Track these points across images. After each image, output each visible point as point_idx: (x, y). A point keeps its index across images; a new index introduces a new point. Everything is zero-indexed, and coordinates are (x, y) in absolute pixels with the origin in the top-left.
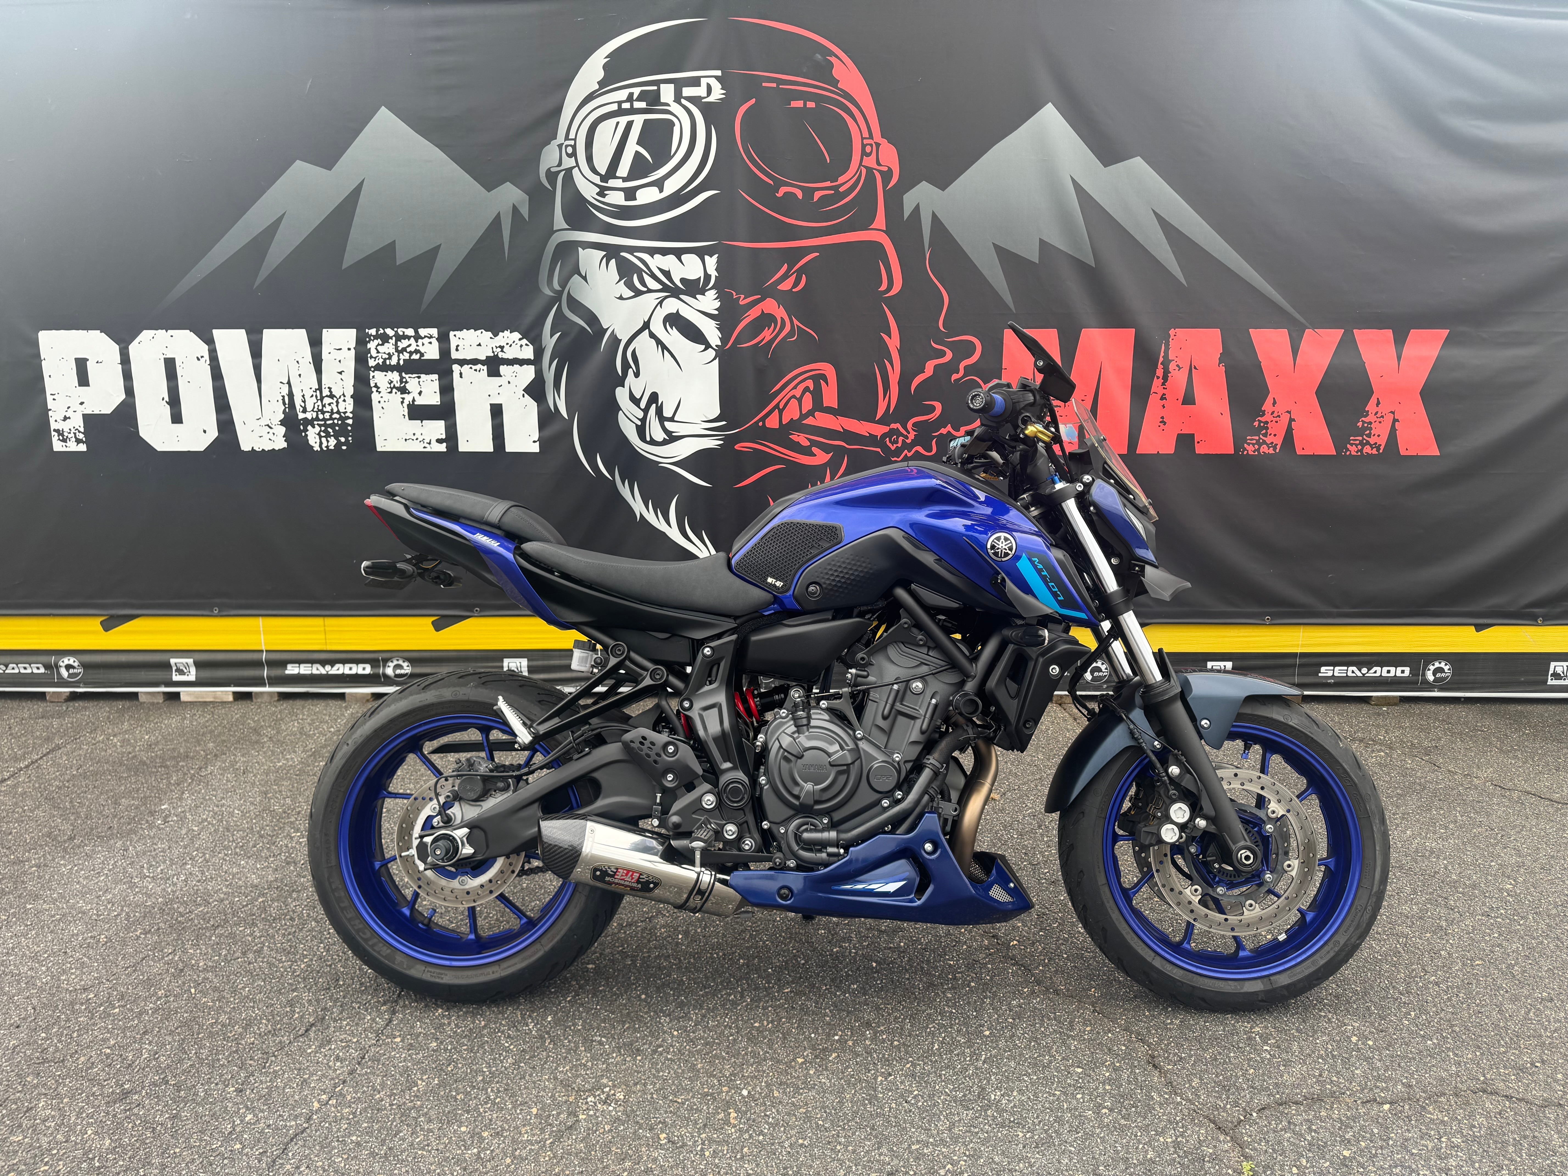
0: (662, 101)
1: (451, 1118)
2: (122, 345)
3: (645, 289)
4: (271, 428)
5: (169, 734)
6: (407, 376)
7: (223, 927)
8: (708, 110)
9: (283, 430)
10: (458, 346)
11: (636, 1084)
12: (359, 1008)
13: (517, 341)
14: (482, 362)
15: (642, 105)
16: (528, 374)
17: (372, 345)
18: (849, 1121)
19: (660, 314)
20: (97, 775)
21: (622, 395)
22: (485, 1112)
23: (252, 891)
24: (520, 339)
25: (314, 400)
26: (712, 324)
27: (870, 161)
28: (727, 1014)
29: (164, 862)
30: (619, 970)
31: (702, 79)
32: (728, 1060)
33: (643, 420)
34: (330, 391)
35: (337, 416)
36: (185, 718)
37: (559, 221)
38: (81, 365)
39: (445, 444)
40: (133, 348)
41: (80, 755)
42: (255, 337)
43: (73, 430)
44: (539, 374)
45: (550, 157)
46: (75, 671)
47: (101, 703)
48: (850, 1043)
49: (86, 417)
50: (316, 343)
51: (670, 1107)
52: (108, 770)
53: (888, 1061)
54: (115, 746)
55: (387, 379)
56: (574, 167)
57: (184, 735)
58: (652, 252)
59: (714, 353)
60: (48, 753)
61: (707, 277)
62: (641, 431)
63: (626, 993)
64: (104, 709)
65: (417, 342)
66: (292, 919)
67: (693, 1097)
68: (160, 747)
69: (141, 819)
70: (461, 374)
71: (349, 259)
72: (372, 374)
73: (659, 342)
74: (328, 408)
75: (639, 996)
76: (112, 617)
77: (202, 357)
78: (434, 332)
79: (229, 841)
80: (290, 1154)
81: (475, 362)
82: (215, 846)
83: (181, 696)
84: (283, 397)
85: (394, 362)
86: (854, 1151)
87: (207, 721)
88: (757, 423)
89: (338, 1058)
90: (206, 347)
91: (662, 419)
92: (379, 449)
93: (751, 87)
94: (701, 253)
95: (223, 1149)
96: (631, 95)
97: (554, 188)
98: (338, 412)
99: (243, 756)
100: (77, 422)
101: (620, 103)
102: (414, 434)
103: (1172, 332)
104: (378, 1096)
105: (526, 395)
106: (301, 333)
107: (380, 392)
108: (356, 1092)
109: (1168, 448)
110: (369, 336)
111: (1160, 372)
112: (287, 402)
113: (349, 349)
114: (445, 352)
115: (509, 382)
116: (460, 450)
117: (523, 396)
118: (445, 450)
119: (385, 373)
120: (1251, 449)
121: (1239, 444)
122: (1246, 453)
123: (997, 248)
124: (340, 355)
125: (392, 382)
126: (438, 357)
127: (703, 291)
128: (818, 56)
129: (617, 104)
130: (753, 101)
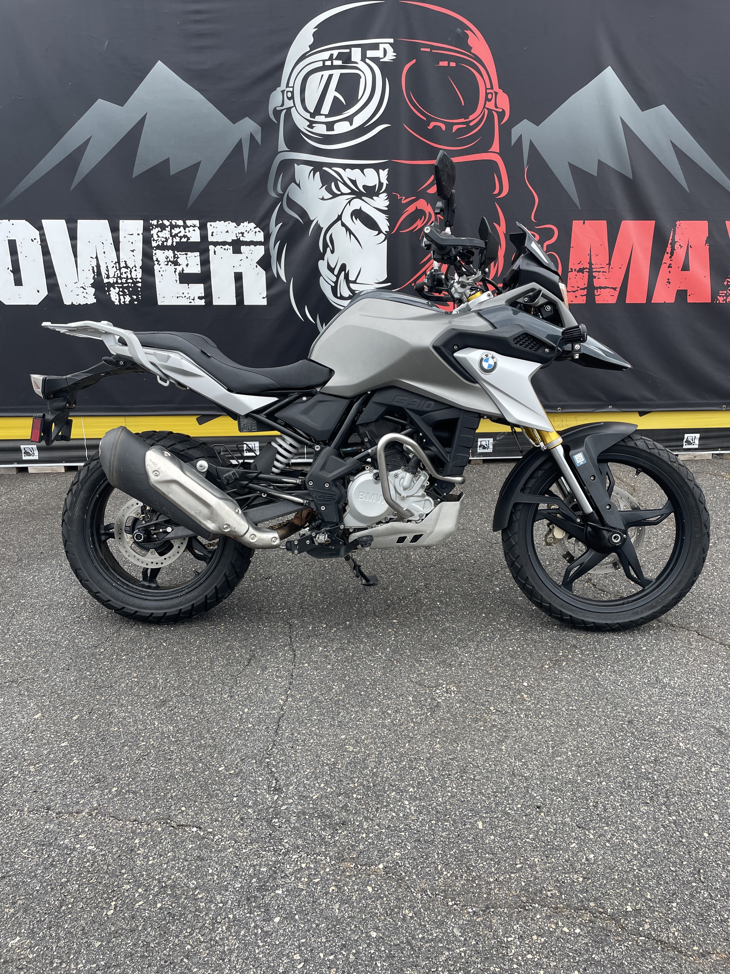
0: (352, 60)
1: (364, 705)
3: (340, 193)
4: (85, 289)
6: (178, 253)
8: (384, 67)
9: (93, 290)
10: (213, 233)
11: (460, 682)
12: (271, 649)
13: (253, 229)
14: (229, 244)
15: (339, 63)
16: (260, 251)
17: (154, 232)
18: (592, 696)
19: (349, 210)
21: (322, 266)
22: (382, 701)
24: (255, 228)
25: (115, 269)
26: (384, 217)
27: (490, 105)
28: (490, 644)
30: (413, 623)
31: (380, 45)
32: (506, 668)
33: (336, 283)
34: (126, 264)
35: (131, 281)
36: (40, 483)
37: (282, 145)
39: (204, 300)
45: (275, 100)
48: (570, 657)
50: (115, 230)
51: (487, 693)
53: (597, 665)
55: (165, 255)
56: (293, 107)
58: (344, 167)
59: (384, 236)
61: (381, 184)
62: (334, 290)
65: (185, 230)
67: (497, 687)
70: (215, 252)
71: (138, 170)
72: (154, 252)
73: (348, 229)
74: (124, 276)
77: (35, 239)
78: (197, 223)
80: (284, 728)
81: (224, 243)
83: (29, 470)
85: (169, 243)
86: (603, 712)
88: (410, 284)
89: (277, 677)
90: (38, 232)
91: (348, 281)
92: (159, 303)
93: (414, 51)
94: (377, 167)
95: (242, 727)
96: (332, 55)
97: (279, 121)
98: (131, 278)
101: (324, 61)
102: (183, 293)
103: (678, 223)
104: (314, 695)
105: (258, 266)
106: (105, 223)
107: (160, 265)
108: (300, 694)
109: (671, 299)
110: (152, 225)
111: (669, 250)
112: (96, 271)
113: (138, 234)
114: (204, 237)
115: (247, 258)
116: (215, 303)
117: (257, 267)
118: (204, 304)
119: (163, 251)
120: (721, 299)
121: (714, 296)
122: (718, 302)
123: (570, 165)
124: (132, 239)
125: (168, 257)
126: (199, 240)
127: (377, 195)
128: (459, 30)
129: (322, 62)
130: (414, 61)
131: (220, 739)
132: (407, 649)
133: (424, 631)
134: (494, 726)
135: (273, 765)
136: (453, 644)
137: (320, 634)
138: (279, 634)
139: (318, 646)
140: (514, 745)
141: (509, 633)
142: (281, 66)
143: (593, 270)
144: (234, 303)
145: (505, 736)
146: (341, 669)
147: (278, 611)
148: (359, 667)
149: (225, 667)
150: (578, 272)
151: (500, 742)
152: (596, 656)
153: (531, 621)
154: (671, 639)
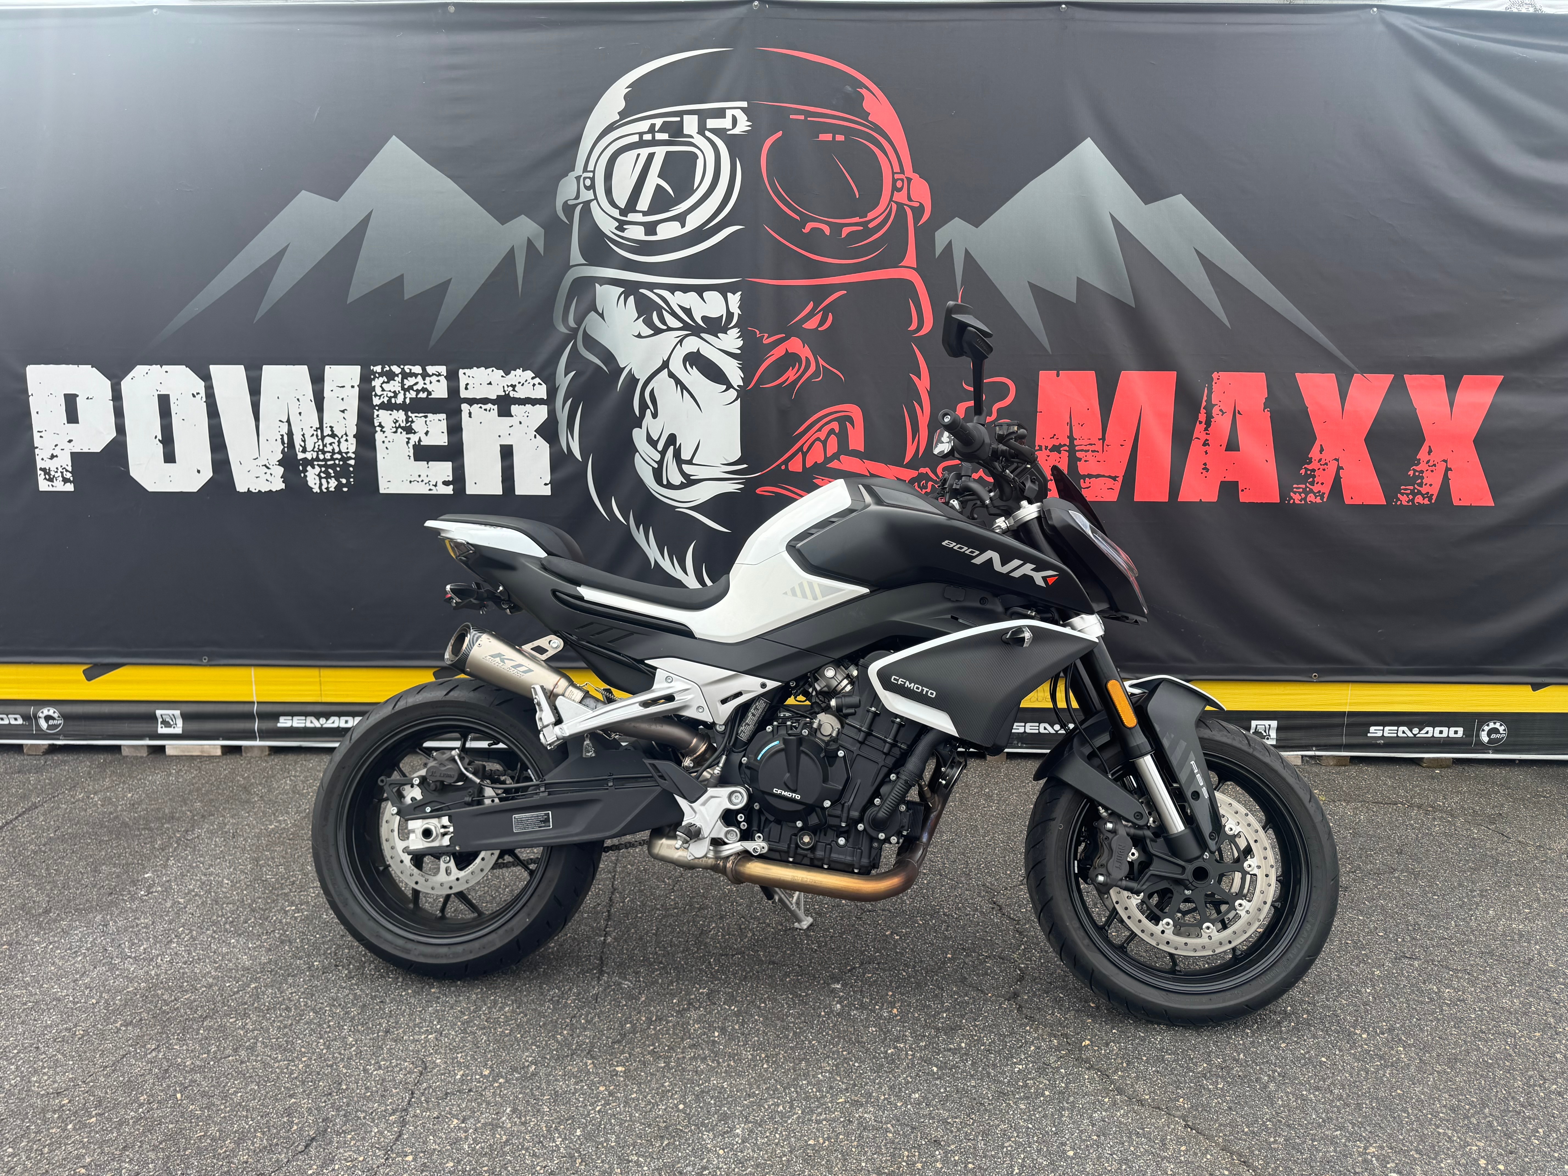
0: (685, 132)
2: (115, 381)
3: (665, 327)
4: (268, 468)
5: (153, 792)
6: (413, 415)
7: (212, 1018)
8: (732, 142)
9: (281, 470)
10: (467, 384)
12: (364, 1118)
13: (530, 380)
14: (493, 402)
15: (664, 136)
16: (541, 413)
17: (377, 383)
19: (680, 353)
20: (75, 838)
21: (639, 436)
23: (243, 976)
24: (533, 378)
25: (314, 439)
26: (735, 363)
27: (901, 197)
28: (777, 1129)
29: (148, 940)
30: (652, 1074)
31: (727, 111)
33: (660, 463)
34: (332, 431)
35: (339, 456)
36: (171, 774)
37: (576, 256)
38: (71, 401)
39: (451, 487)
40: (126, 384)
41: (58, 815)
42: (253, 374)
43: (60, 469)
44: (552, 413)
45: (567, 190)
46: (55, 722)
47: (82, 757)
49: (73, 454)
50: (317, 380)
52: (87, 832)
54: (96, 805)
55: (392, 418)
56: (592, 200)
57: (170, 793)
58: (673, 289)
59: (735, 394)
60: (24, 813)
61: (730, 315)
62: (658, 474)
63: (662, 1101)
64: (84, 764)
65: (424, 380)
66: (288, 1009)
68: (144, 807)
69: (123, 889)
70: (470, 413)
71: (355, 292)
72: (376, 413)
73: (678, 382)
74: (329, 448)
75: (677, 1106)
76: (95, 665)
77: (198, 394)
78: (443, 369)
79: (218, 916)
81: (485, 401)
82: (203, 921)
83: (167, 750)
84: (282, 436)
85: (400, 400)
87: (194, 778)
88: (779, 466)
90: (203, 383)
91: (679, 461)
92: (382, 491)
93: (779, 119)
94: (723, 290)
96: (653, 126)
97: (571, 221)
98: (340, 452)
99: (232, 817)
100: (65, 461)
101: (641, 134)
102: (420, 476)
103: (1215, 375)
105: (538, 436)
106: (303, 370)
107: (384, 432)
109: (1211, 496)
110: (374, 373)
111: (1202, 417)
112: (286, 441)
113: (353, 387)
114: (454, 390)
115: (520, 423)
116: (468, 492)
117: (535, 437)
118: (452, 492)
119: (390, 412)
120: (1296, 498)
121: (1284, 493)
122: (1292, 502)
123: (1033, 286)
124: (343, 393)
125: (397, 421)
126: (446, 396)
127: (725, 330)
128: (849, 89)
129: (637, 136)
130: (780, 134)
132: (614, 1133)
133: (663, 1094)
136: (706, 1125)
139: (454, 1116)
141: (823, 1104)
142: (576, 142)
143: (1077, 448)
144: (499, 492)
150: (1051, 450)
153: (874, 1080)
154: (1130, 1133)
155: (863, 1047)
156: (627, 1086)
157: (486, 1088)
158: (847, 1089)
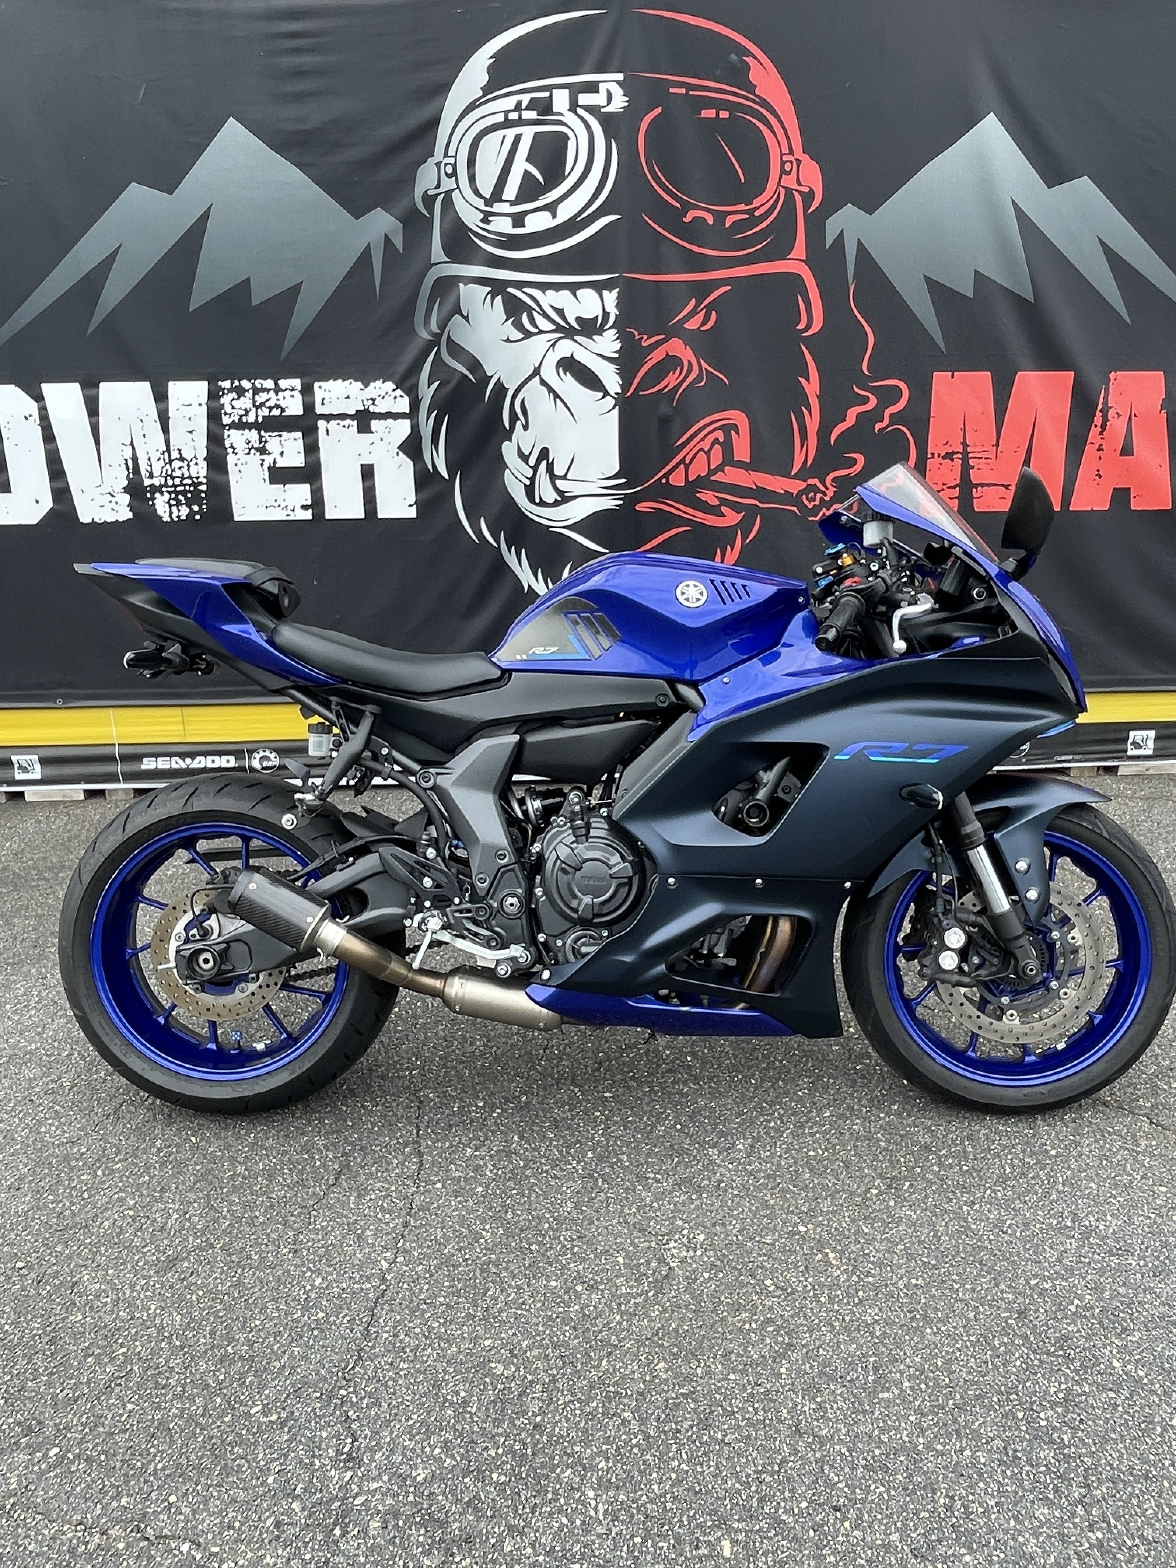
0: (555, 110)
1: (534, 1271)
3: (536, 331)
4: (113, 496)
5: (30, 840)
6: (267, 435)
8: (608, 121)
9: (126, 498)
10: (323, 399)
11: (714, 1225)
12: (381, 1151)
13: (390, 392)
15: (532, 115)
16: (403, 428)
17: (226, 400)
18: (953, 1256)
19: (553, 358)
21: (508, 450)
22: (569, 1264)
24: (394, 390)
25: (162, 463)
26: (612, 368)
27: (789, 181)
28: (775, 1143)
30: (640, 1099)
31: (601, 84)
32: (799, 1194)
33: (532, 479)
34: (180, 454)
35: (189, 482)
36: (40, 821)
37: (438, 252)
39: (310, 511)
42: (90, 392)
44: (415, 428)
45: (426, 178)
48: (918, 1170)
50: (161, 397)
51: (762, 1250)
53: (966, 1188)
55: (244, 438)
56: (454, 189)
58: (543, 287)
59: (613, 401)
61: (606, 315)
62: (530, 491)
63: (659, 1123)
65: (277, 395)
67: (780, 1237)
70: (327, 431)
71: (197, 299)
72: (226, 433)
73: (551, 390)
74: (177, 473)
77: (31, 416)
78: (297, 383)
80: (381, 1321)
81: (343, 417)
83: (26, 796)
84: (126, 460)
85: (251, 418)
86: (973, 1290)
87: (66, 824)
88: (659, 480)
89: (384, 1210)
90: (35, 404)
91: (553, 477)
92: (236, 518)
93: (658, 93)
94: (599, 287)
95: (306, 1318)
96: (519, 103)
97: (432, 213)
98: (190, 477)
101: (507, 113)
102: (276, 501)
103: (1113, 375)
104: (446, 1251)
105: (401, 454)
106: (145, 387)
107: (236, 454)
108: (421, 1247)
109: (1103, 504)
110: (223, 389)
111: (1098, 420)
112: (131, 466)
113: (200, 405)
114: (309, 407)
115: (382, 440)
116: (328, 517)
117: (398, 454)
118: (311, 518)
119: (241, 432)
123: (928, 280)
124: (190, 412)
125: (249, 442)
126: (301, 413)
127: (600, 331)
128: (733, 57)
129: (503, 114)
130: (659, 110)
131: (263, 1343)
132: (624, 1154)
134: (771, 1321)
135: (352, 1402)
136: (708, 1143)
137: (472, 1121)
138: (397, 1121)
139: (465, 1146)
140: (804, 1364)
143: (970, 455)
144: (362, 515)
145: (789, 1345)
146: (501, 1194)
147: (401, 1074)
148: (534, 1191)
149: (292, 1189)
150: (943, 458)
151: (779, 1357)
152: (965, 1168)
153: (851, 1095)
154: (1103, 1132)
155: (832, 1065)
156: (621, 1110)
157: (486, 1118)
158: (829, 1104)
